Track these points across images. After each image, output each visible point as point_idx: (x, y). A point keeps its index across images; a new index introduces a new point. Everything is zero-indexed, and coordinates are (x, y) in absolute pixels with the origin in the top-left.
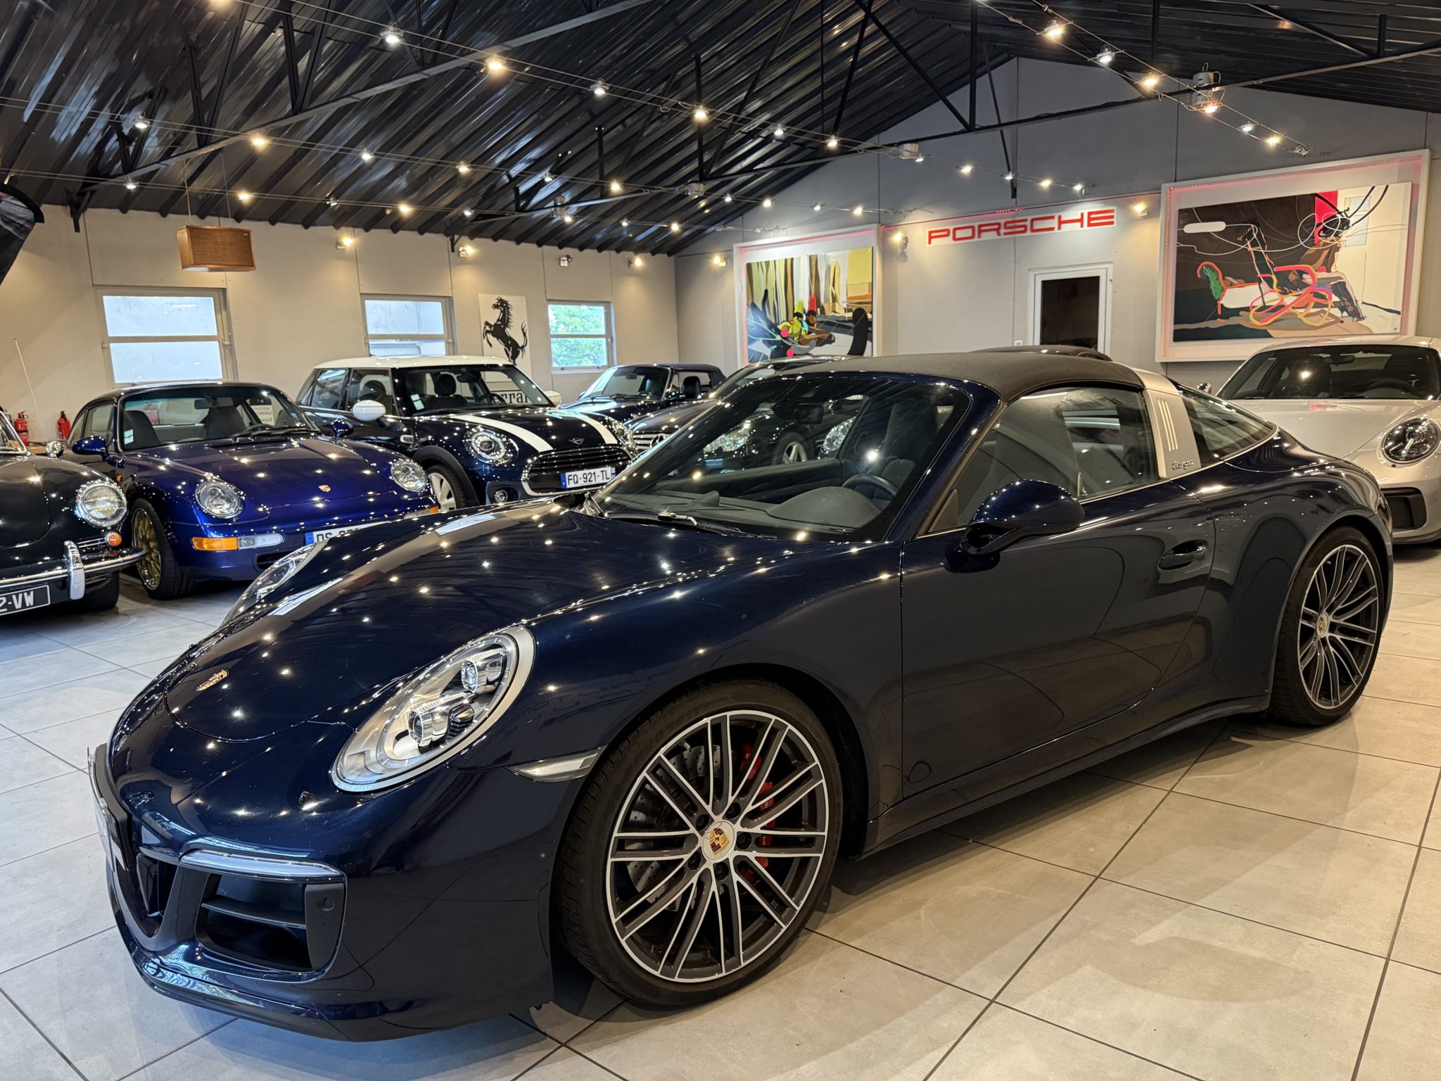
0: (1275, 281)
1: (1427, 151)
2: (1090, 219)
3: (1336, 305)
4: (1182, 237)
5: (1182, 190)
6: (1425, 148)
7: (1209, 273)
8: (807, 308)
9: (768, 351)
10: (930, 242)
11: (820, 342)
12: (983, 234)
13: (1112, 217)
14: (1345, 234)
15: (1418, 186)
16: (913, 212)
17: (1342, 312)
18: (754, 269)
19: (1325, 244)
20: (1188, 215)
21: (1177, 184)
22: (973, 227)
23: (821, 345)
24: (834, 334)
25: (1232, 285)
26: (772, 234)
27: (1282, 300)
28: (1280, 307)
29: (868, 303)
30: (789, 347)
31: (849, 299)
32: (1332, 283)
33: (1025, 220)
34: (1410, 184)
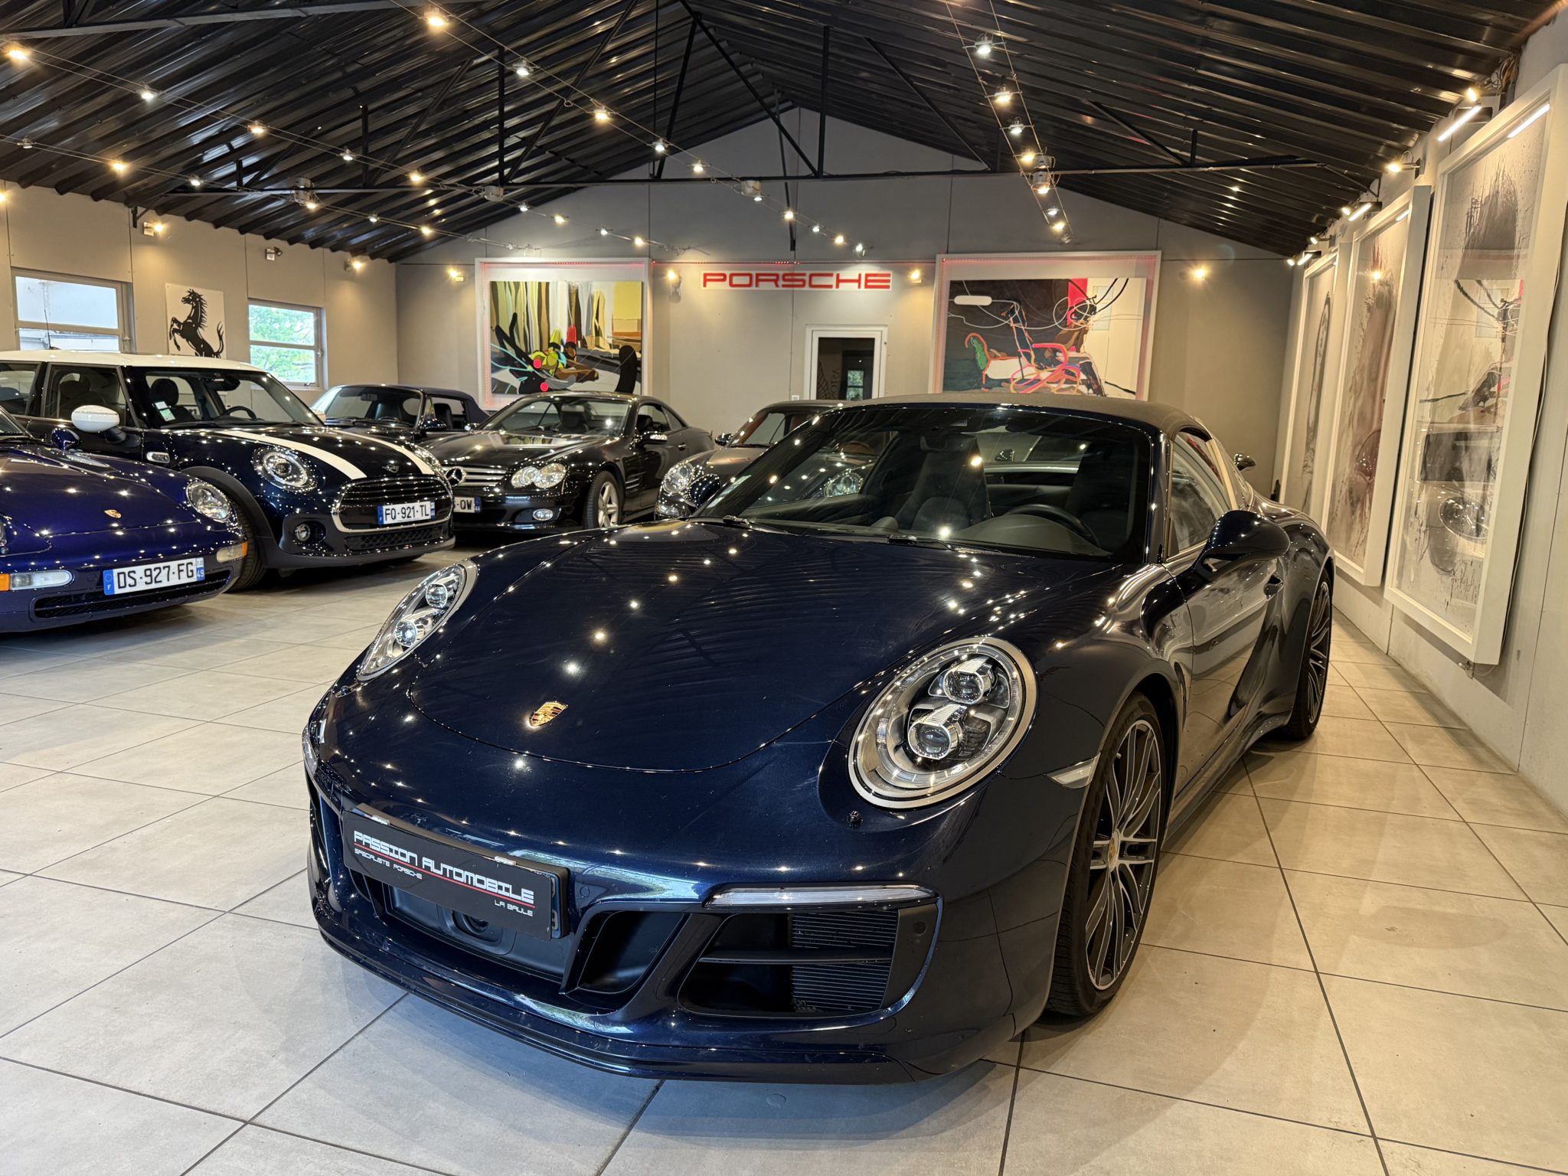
0: (1033, 357)
1: (1159, 253)
2: (867, 281)
3: (1084, 382)
4: (952, 306)
5: (953, 262)
6: (1156, 249)
7: (975, 343)
8: (565, 338)
9: (516, 383)
10: (705, 285)
11: (581, 378)
12: (761, 283)
13: (888, 281)
14: (1093, 318)
15: (1153, 282)
16: (687, 251)
17: (1088, 389)
18: (500, 289)
19: (1076, 326)
20: (957, 288)
21: (949, 255)
22: (750, 275)
23: (582, 381)
24: (597, 370)
25: (995, 357)
26: (525, 252)
27: (1038, 376)
28: (1037, 380)
29: (638, 341)
30: (543, 380)
31: (615, 334)
32: (1081, 362)
33: (804, 275)
34: (1145, 280)
